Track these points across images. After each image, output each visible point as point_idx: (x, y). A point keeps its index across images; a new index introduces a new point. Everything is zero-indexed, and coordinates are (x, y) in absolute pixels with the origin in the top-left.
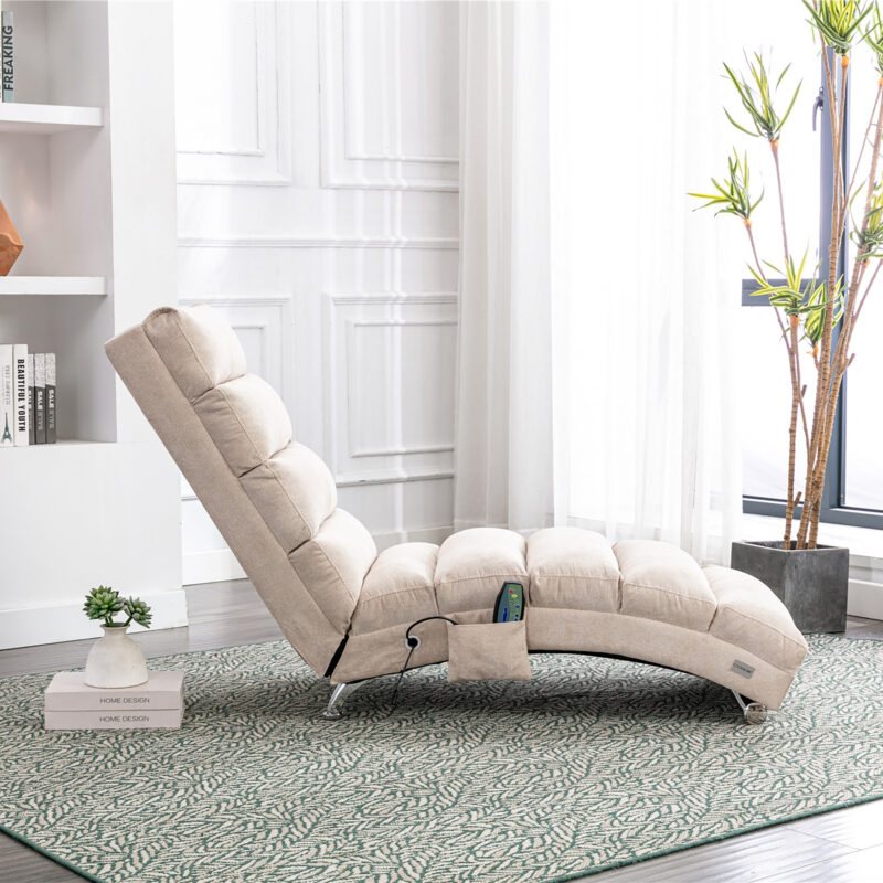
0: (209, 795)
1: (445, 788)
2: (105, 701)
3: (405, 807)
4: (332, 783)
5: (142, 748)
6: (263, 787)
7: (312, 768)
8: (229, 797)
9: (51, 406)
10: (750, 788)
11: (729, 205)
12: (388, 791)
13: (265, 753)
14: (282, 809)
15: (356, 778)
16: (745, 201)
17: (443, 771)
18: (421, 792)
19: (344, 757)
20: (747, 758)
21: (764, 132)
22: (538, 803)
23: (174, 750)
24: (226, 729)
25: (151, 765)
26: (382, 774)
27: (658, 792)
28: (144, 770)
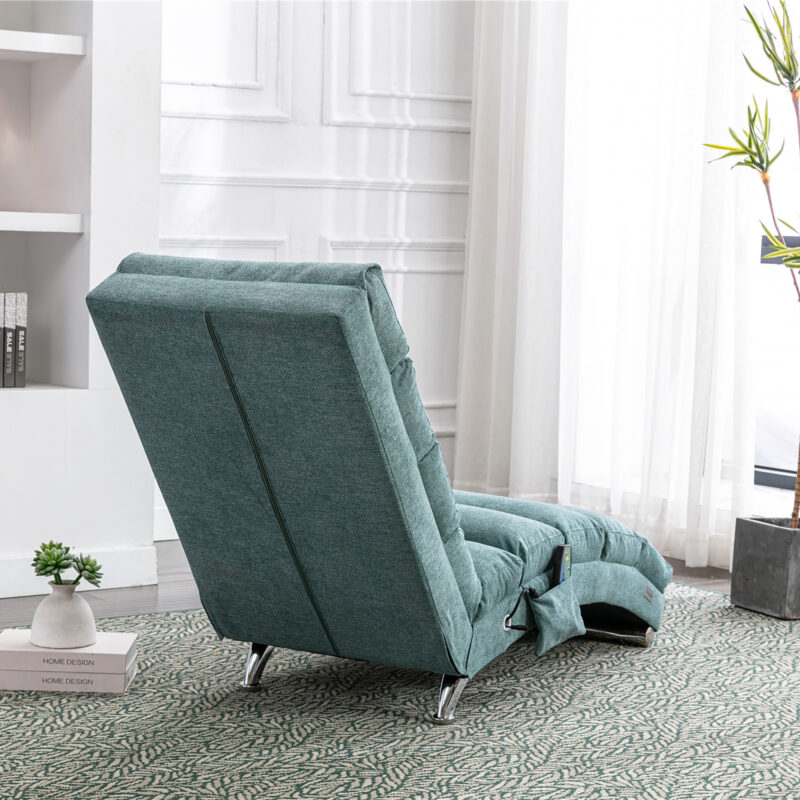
0: (145, 766)
1: (393, 770)
2: (48, 661)
3: (348, 788)
4: (275, 759)
5: (84, 714)
6: (203, 760)
7: (258, 742)
8: (165, 770)
10: (716, 783)
11: (746, 157)
12: (332, 770)
13: (211, 724)
14: (218, 784)
15: (302, 755)
16: (763, 155)
17: (394, 751)
18: (367, 773)
19: (294, 731)
20: (719, 751)
21: (785, 81)
22: (488, 790)
23: (118, 717)
24: (176, 697)
25: (90, 732)
26: (330, 751)
27: (617, 783)
28: (83, 737)
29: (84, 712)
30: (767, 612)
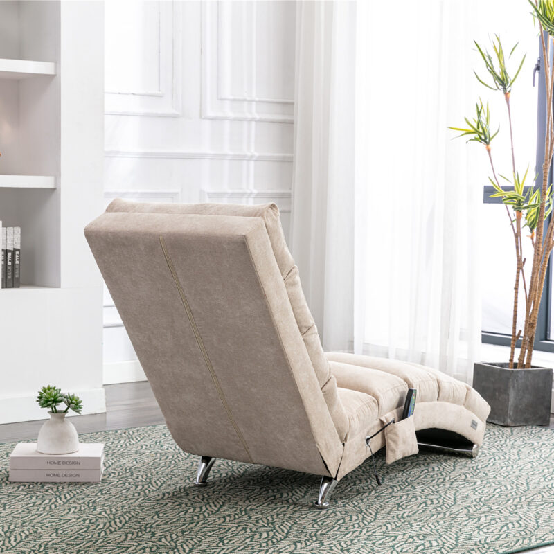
0: (120, 529)
1: (279, 527)
2: (50, 463)
3: (252, 539)
4: (203, 522)
6: (156, 523)
7: (189, 511)
8: (133, 530)
9: (17, 262)
10: (485, 530)
11: (476, 135)
12: (240, 528)
13: (158, 500)
14: (169, 538)
15: (219, 519)
16: (487, 133)
19: (211, 504)
20: (483, 510)
21: (501, 87)
22: (342, 538)
23: (97, 498)
24: (132, 483)
25: (81, 507)
26: (236, 516)
27: (423, 532)
28: (76, 511)
29: (75, 495)
30: (496, 422)
